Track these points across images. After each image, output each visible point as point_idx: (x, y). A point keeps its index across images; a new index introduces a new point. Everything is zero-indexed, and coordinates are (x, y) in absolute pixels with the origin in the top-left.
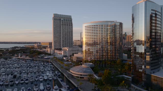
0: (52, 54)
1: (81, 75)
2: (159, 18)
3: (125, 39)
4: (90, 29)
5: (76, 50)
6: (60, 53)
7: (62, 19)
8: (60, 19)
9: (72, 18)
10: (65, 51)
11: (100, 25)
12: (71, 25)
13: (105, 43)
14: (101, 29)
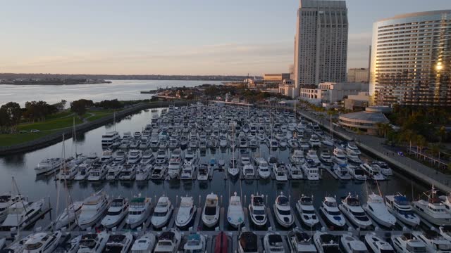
0: (293, 97)
1: (361, 124)
4: (391, 33)
5: (354, 90)
6: (313, 94)
7: (321, 12)
8: (317, 12)
9: (347, 7)
10: (326, 91)
11: (417, 23)
12: (344, 24)
14: (418, 33)
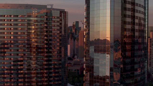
2: (139, 5)
3: (75, 39)
11: (10, 16)
13: (24, 46)
